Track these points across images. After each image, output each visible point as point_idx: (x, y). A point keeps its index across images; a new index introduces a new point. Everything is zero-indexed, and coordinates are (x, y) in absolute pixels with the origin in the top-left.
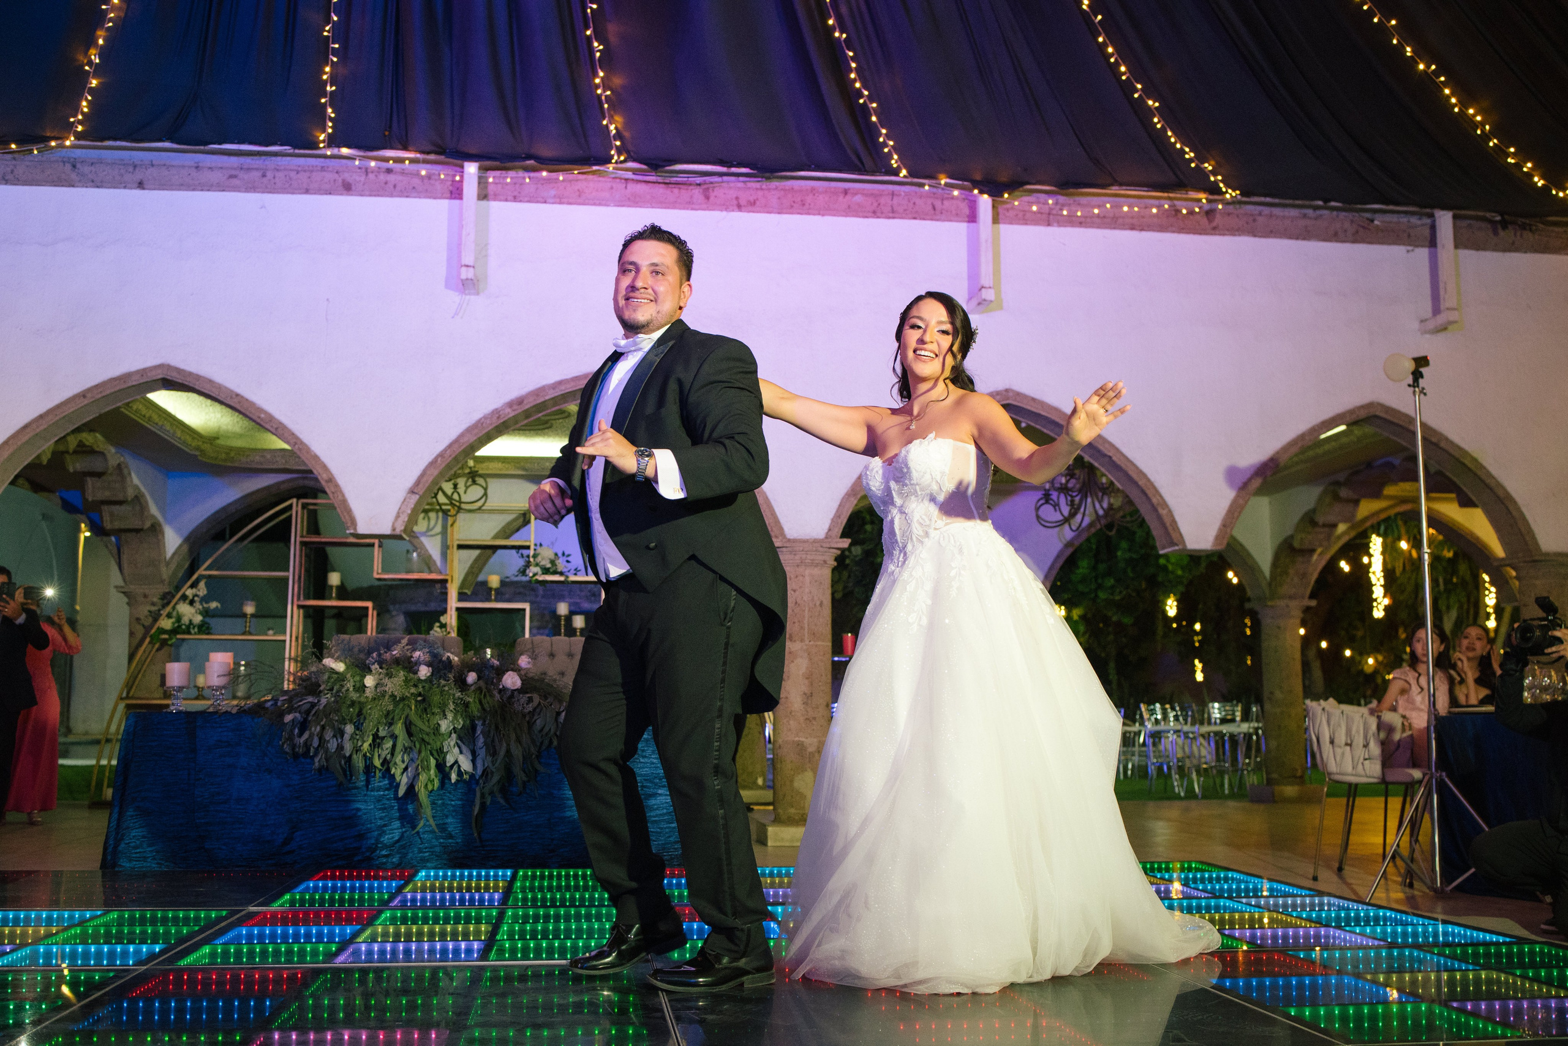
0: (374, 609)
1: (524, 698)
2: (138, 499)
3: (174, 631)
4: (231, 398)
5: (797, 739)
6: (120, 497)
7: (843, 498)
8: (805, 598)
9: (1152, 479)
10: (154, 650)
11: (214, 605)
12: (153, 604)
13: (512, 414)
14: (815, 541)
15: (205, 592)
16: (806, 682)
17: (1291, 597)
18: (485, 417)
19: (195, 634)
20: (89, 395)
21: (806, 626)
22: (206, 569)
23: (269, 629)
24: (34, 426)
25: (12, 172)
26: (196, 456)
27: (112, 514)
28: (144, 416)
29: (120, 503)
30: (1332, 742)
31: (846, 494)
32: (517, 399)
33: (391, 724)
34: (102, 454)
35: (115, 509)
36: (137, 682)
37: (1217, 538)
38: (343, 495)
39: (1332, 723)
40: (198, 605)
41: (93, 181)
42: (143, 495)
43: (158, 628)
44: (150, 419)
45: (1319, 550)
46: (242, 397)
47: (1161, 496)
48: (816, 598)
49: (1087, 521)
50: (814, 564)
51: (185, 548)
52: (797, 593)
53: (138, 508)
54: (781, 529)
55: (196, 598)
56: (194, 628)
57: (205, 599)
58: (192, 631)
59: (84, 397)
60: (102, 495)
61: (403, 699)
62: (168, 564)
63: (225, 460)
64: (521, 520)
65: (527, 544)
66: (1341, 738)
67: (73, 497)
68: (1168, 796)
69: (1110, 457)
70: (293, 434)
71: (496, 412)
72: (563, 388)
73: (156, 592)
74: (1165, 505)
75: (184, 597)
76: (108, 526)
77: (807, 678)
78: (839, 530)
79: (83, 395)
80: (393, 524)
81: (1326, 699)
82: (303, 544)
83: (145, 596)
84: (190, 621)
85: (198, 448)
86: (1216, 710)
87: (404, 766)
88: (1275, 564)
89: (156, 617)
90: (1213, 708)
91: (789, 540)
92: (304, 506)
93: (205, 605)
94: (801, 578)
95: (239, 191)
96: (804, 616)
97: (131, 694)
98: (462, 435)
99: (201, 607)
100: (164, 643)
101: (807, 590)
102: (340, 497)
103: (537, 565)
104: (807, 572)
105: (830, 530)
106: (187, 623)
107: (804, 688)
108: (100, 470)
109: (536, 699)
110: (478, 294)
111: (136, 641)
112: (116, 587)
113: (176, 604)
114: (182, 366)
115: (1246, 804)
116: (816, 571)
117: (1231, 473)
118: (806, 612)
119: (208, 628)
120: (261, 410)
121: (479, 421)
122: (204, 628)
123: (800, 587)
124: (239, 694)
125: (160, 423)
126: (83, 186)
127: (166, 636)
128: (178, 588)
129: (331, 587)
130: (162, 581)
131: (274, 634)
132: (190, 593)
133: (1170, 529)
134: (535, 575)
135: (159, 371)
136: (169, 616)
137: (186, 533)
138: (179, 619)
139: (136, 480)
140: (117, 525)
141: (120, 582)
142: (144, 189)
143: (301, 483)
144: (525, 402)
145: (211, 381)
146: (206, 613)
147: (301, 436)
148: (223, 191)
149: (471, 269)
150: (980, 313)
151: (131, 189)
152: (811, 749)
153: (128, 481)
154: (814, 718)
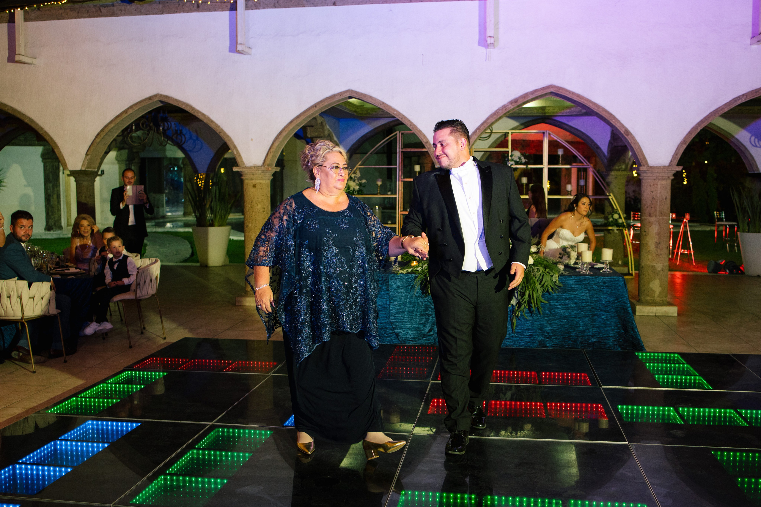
2: (330, 135)
4: (381, 104)
5: (652, 264)
6: (322, 135)
7: (679, 144)
8: (658, 196)
11: (364, 181)
13: (512, 107)
14: (664, 167)
15: (360, 175)
16: (657, 237)
18: (499, 109)
19: (356, 195)
21: (658, 210)
22: (360, 165)
23: (389, 192)
24: (295, 121)
25: (278, 2)
31: (681, 143)
32: (514, 99)
40: (356, 181)
41: (313, 4)
46: (386, 104)
48: (663, 196)
50: (663, 179)
52: (654, 193)
54: (646, 161)
55: (356, 178)
57: (360, 179)
58: (355, 193)
60: (313, 134)
63: (366, 114)
65: (508, 150)
70: (409, 121)
71: (504, 107)
72: (537, 93)
77: (658, 235)
78: (676, 162)
82: (403, 152)
84: (354, 189)
91: (651, 167)
92: (402, 134)
93: (360, 182)
94: (656, 186)
95: (379, 3)
96: (657, 205)
98: (488, 119)
99: (358, 182)
101: (659, 192)
103: (512, 160)
104: (659, 182)
105: (671, 161)
106: (353, 190)
107: (656, 239)
108: (314, 125)
110: (494, 48)
114: (358, 90)
116: (664, 182)
118: (658, 202)
119: (362, 192)
120: (394, 110)
121: (496, 111)
122: (360, 192)
123: (656, 190)
126: (309, 6)
129: (416, 172)
131: (392, 195)
134: (512, 165)
135: (348, 93)
137: (349, 147)
139: (328, 127)
142: (336, 5)
144: (519, 101)
145: (371, 97)
146: (361, 185)
147: (413, 121)
148: (372, 4)
149: (492, 38)
150: (757, 44)
151: (330, 6)
152: (659, 269)
153: (325, 128)
154: (661, 254)
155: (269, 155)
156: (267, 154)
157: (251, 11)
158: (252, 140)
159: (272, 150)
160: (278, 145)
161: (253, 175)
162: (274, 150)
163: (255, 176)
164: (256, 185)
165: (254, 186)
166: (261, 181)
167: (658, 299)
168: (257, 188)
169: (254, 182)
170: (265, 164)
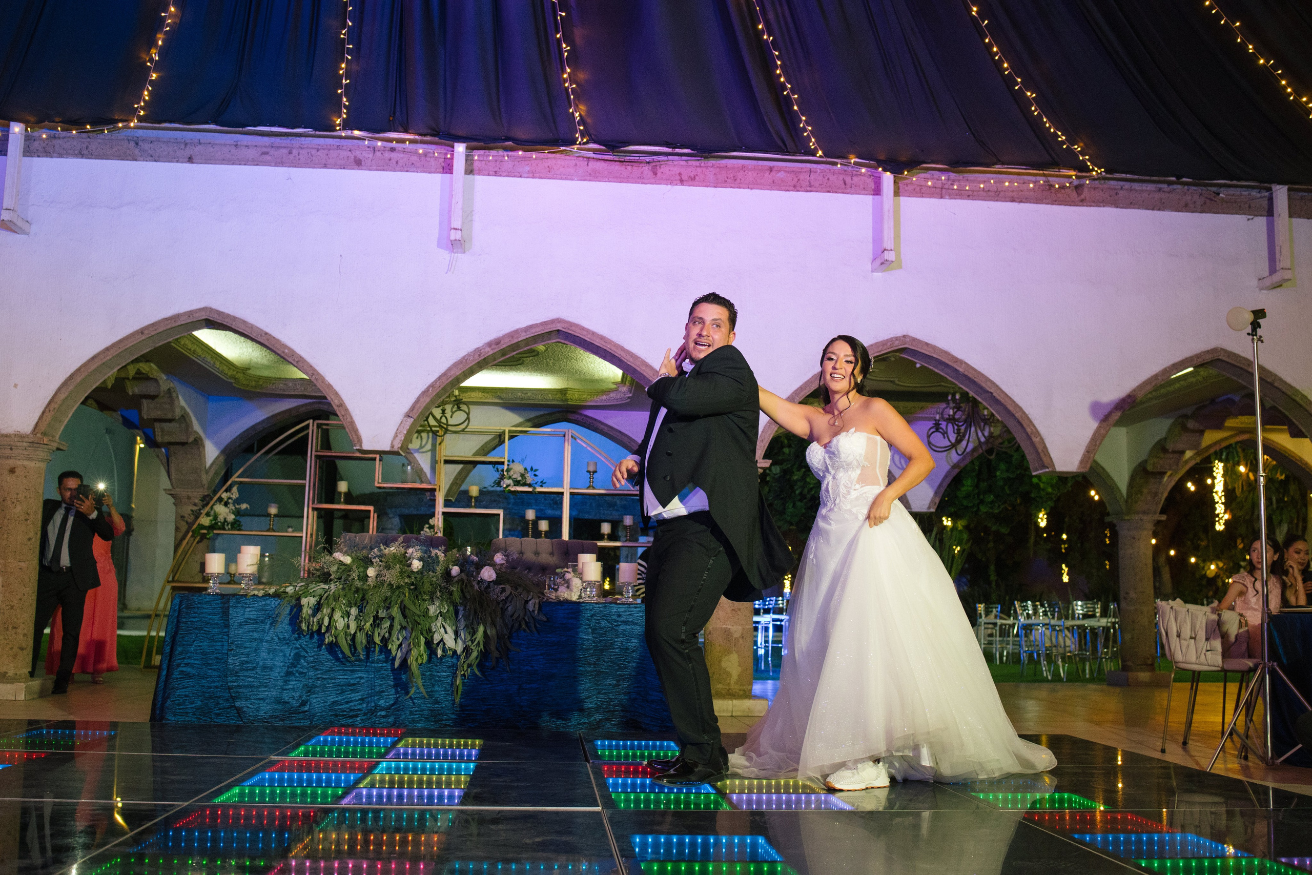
0: (374, 512)
1: (498, 588)
2: (184, 418)
3: (212, 527)
4: (261, 336)
5: (724, 626)
6: (169, 416)
9: (1027, 412)
10: (195, 543)
11: (244, 506)
12: (195, 505)
15: (238, 496)
17: (1144, 513)
18: (469, 355)
19: (229, 529)
20: (146, 332)
22: (238, 477)
23: (289, 527)
24: (102, 356)
25: (87, 149)
26: (231, 383)
27: (162, 430)
28: (190, 350)
29: (170, 421)
30: (1179, 636)
33: (388, 608)
34: (156, 380)
35: (166, 426)
36: (180, 569)
37: (1082, 462)
38: (351, 418)
39: (1179, 620)
40: (231, 506)
41: (152, 156)
42: (188, 415)
43: (199, 524)
44: (194, 352)
45: (1169, 473)
46: (270, 335)
47: (1034, 426)
49: (971, 446)
51: (222, 458)
53: (183, 425)
55: (230, 501)
56: (228, 525)
57: (237, 501)
58: (227, 528)
59: (142, 333)
60: (154, 414)
61: (398, 587)
62: (207, 472)
63: (255, 387)
64: (498, 440)
65: (503, 460)
66: (1187, 632)
67: (132, 415)
68: (1037, 678)
69: (992, 393)
70: (311, 366)
71: (478, 350)
73: (197, 495)
74: (1038, 433)
75: (220, 500)
76: (159, 439)
79: (141, 331)
80: (392, 442)
81: (1174, 599)
82: (317, 457)
83: (189, 498)
84: (225, 519)
85: (233, 377)
86: (1079, 607)
87: (398, 643)
88: (1131, 485)
89: (197, 515)
90: (1077, 605)
92: (319, 426)
93: (237, 506)
95: (270, 165)
97: (176, 578)
98: (449, 369)
99: (233, 508)
100: (203, 537)
102: (349, 419)
103: (510, 478)
106: (222, 521)
108: (152, 394)
109: (509, 589)
110: (464, 252)
111: (181, 535)
112: (165, 490)
113: (214, 505)
114: (222, 309)
115: (1105, 687)
117: (1095, 407)
119: (239, 525)
120: (286, 347)
121: (464, 358)
122: (236, 525)
124: (264, 580)
125: (203, 356)
126: (144, 160)
127: (205, 531)
128: (215, 492)
129: (340, 493)
130: (203, 486)
131: (293, 531)
132: (225, 496)
133: (1042, 455)
134: (508, 486)
135: (203, 313)
136: (208, 515)
137: (222, 447)
138: (216, 517)
139: (183, 403)
140: (167, 439)
141: (170, 487)
142: (193, 163)
143: (316, 406)
144: (502, 342)
145: (244, 322)
146: (238, 513)
147: (317, 368)
148: (257, 165)
149: (460, 232)
150: (883, 271)
151: (182, 162)
152: (736, 635)
153: (176, 403)
154: (740, 609)
155: (45, 414)
156: (43, 412)
157: (35, 160)
158: (16, 386)
159: (53, 406)
160: (66, 398)
161: (11, 449)
162: (56, 406)
163: (15, 452)
164: (16, 469)
165: (12, 471)
166: (26, 463)
167: (736, 687)
168: (16, 474)
169: (11, 463)
170: (36, 431)
